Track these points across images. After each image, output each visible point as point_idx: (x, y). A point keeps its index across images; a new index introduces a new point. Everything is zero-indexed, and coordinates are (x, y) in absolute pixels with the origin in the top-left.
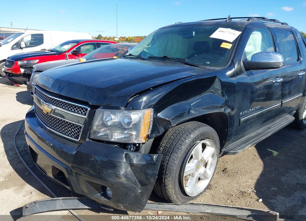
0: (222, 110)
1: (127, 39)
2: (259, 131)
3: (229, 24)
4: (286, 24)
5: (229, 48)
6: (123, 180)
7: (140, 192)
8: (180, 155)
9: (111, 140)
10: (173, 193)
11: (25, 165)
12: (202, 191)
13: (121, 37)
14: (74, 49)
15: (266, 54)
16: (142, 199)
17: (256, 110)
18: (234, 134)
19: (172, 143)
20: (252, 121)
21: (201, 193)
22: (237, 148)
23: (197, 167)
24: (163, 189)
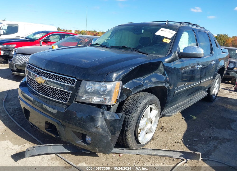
0: (164, 85)
1: (80, 32)
2: (185, 101)
3: (167, 26)
4: (204, 28)
5: (169, 42)
6: (100, 130)
7: (110, 139)
8: (137, 114)
9: (91, 102)
10: (131, 141)
11: (16, 124)
12: (149, 141)
13: (76, 31)
14: (45, 38)
15: (193, 48)
16: (111, 144)
17: (184, 87)
18: (170, 102)
19: (131, 106)
20: (182, 94)
21: (148, 143)
22: (171, 112)
23: (147, 124)
24: (124, 138)
